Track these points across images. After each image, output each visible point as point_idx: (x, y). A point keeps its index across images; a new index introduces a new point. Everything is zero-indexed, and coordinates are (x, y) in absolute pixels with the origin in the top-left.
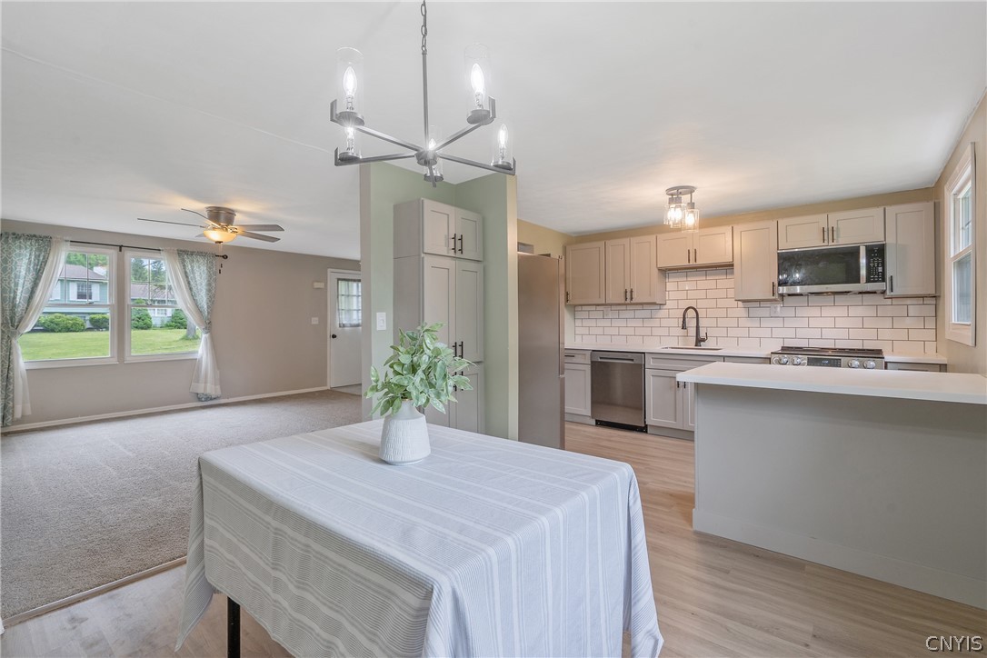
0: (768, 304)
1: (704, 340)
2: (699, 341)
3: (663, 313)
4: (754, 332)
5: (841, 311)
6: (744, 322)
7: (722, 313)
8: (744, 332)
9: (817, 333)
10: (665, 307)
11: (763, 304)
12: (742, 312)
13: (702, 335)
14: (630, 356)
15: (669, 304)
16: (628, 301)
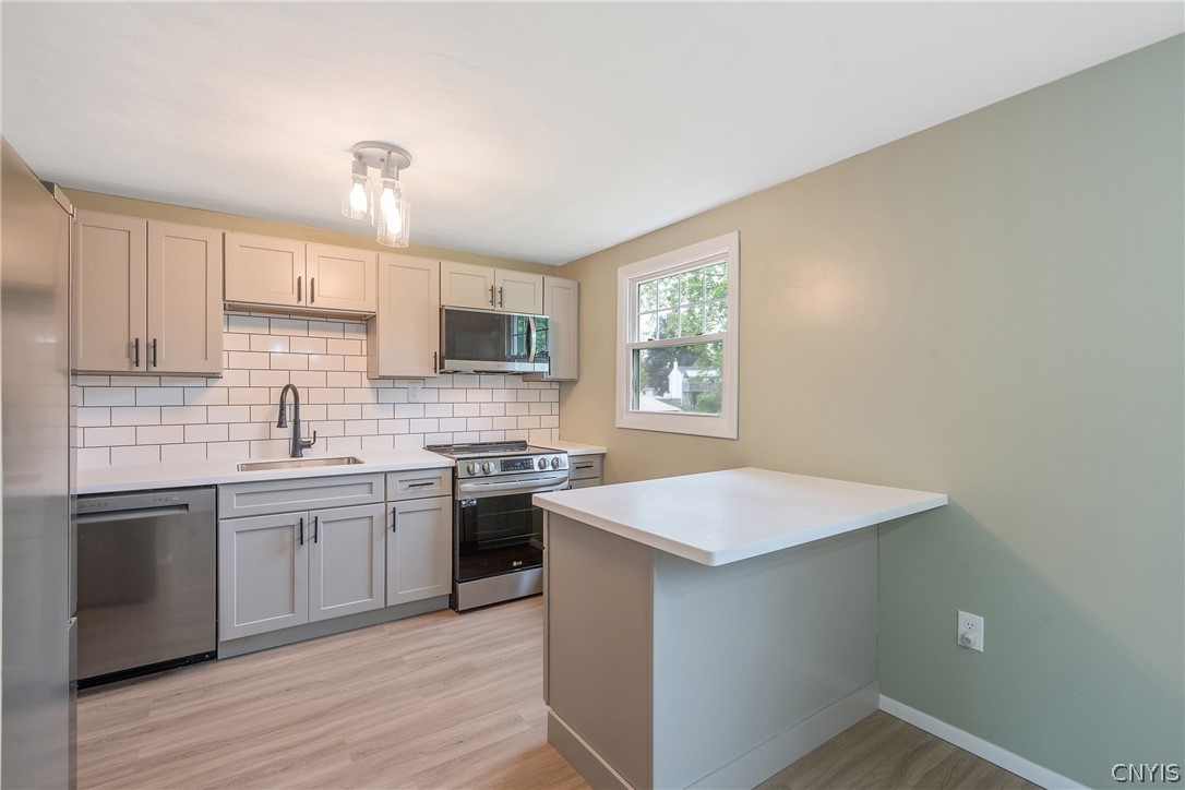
0: (405, 384)
1: (308, 445)
2: (298, 447)
3: (214, 394)
4: (385, 427)
5: (483, 396)
6: (370, 411)
7: (337, 395)
8: (371, 427)
9: (460, 425)
10: (219, 382)
11: (398, 383)
12: (368, 395)
13: (304, 435)
14: (176, 498)
15: (228, 377)
16: (142, 368)
